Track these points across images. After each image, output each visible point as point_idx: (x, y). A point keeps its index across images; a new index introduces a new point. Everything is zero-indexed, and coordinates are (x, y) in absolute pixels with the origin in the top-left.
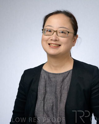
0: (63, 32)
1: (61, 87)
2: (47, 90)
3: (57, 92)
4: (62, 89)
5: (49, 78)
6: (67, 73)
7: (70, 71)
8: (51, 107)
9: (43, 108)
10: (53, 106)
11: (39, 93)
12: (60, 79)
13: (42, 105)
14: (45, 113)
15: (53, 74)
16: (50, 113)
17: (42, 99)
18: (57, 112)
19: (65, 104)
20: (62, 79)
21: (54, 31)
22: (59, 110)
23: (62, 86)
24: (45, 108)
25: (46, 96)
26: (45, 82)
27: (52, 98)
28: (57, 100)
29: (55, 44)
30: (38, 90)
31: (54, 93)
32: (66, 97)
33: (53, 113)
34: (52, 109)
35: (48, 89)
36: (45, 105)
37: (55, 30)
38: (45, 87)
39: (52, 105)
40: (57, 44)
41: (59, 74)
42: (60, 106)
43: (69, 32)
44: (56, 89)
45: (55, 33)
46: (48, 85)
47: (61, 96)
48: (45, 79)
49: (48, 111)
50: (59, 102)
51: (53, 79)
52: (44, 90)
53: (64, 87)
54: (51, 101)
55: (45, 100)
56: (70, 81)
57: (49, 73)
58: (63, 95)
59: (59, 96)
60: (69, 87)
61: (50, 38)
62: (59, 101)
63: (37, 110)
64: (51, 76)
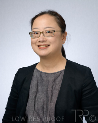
0: (49, 32)
1: (53, 87)
2: (38, 89)
3: (48, 91)
4: (53, 89)
5: (41, 77)
6: (59, 73)
7: (62, 71)
8: (42, 106)
9: (33, 106)
10: (44, 105)
11: (30, 91)
12: (52, 79)
13: (33, 104)
14: (36, 111)
15: (46, 73)
16: (41, 112)
17: (33, 98)
18: (47, 111)
19: (55, 103)
20: (54, 78)
21: (41, 33)
22: (49, 110)
23: (53, 85)
24: (36, 106)
25: (38, 95)
26: (38, 81)
27: (43, 97)
28: (48, 100)
29: (44, 45)
30: (30, 89)
31: (45, 92)
32: (57, 97)
33: (43, 112)
34: (43, 108)
35: (40, 88)
36: (36, 103)
37: (41, 31)
38: (37, 86)
39: (42, 104)
40: (45, 45)
41: (52, 74)
42: (50, 105)
43: (54, 31)
44: (47, 88)
45: (42, 34)
46: (40, 84)
47: (52, 96)
48: (37, 78)
49: (38, 110)
50: (49, 102)
51: (45, 79)
52: (36, 89)
53: (55, 87)
54: (42, 100)
55: (37, 99)
56: (62, 81)
57: (41, 72)
58: (54, 95)
59: (50, 96)
60: (60, 87)
61: (38, 40)
62: (49, 100)
63: (27, 109)
64: (43, 75)
